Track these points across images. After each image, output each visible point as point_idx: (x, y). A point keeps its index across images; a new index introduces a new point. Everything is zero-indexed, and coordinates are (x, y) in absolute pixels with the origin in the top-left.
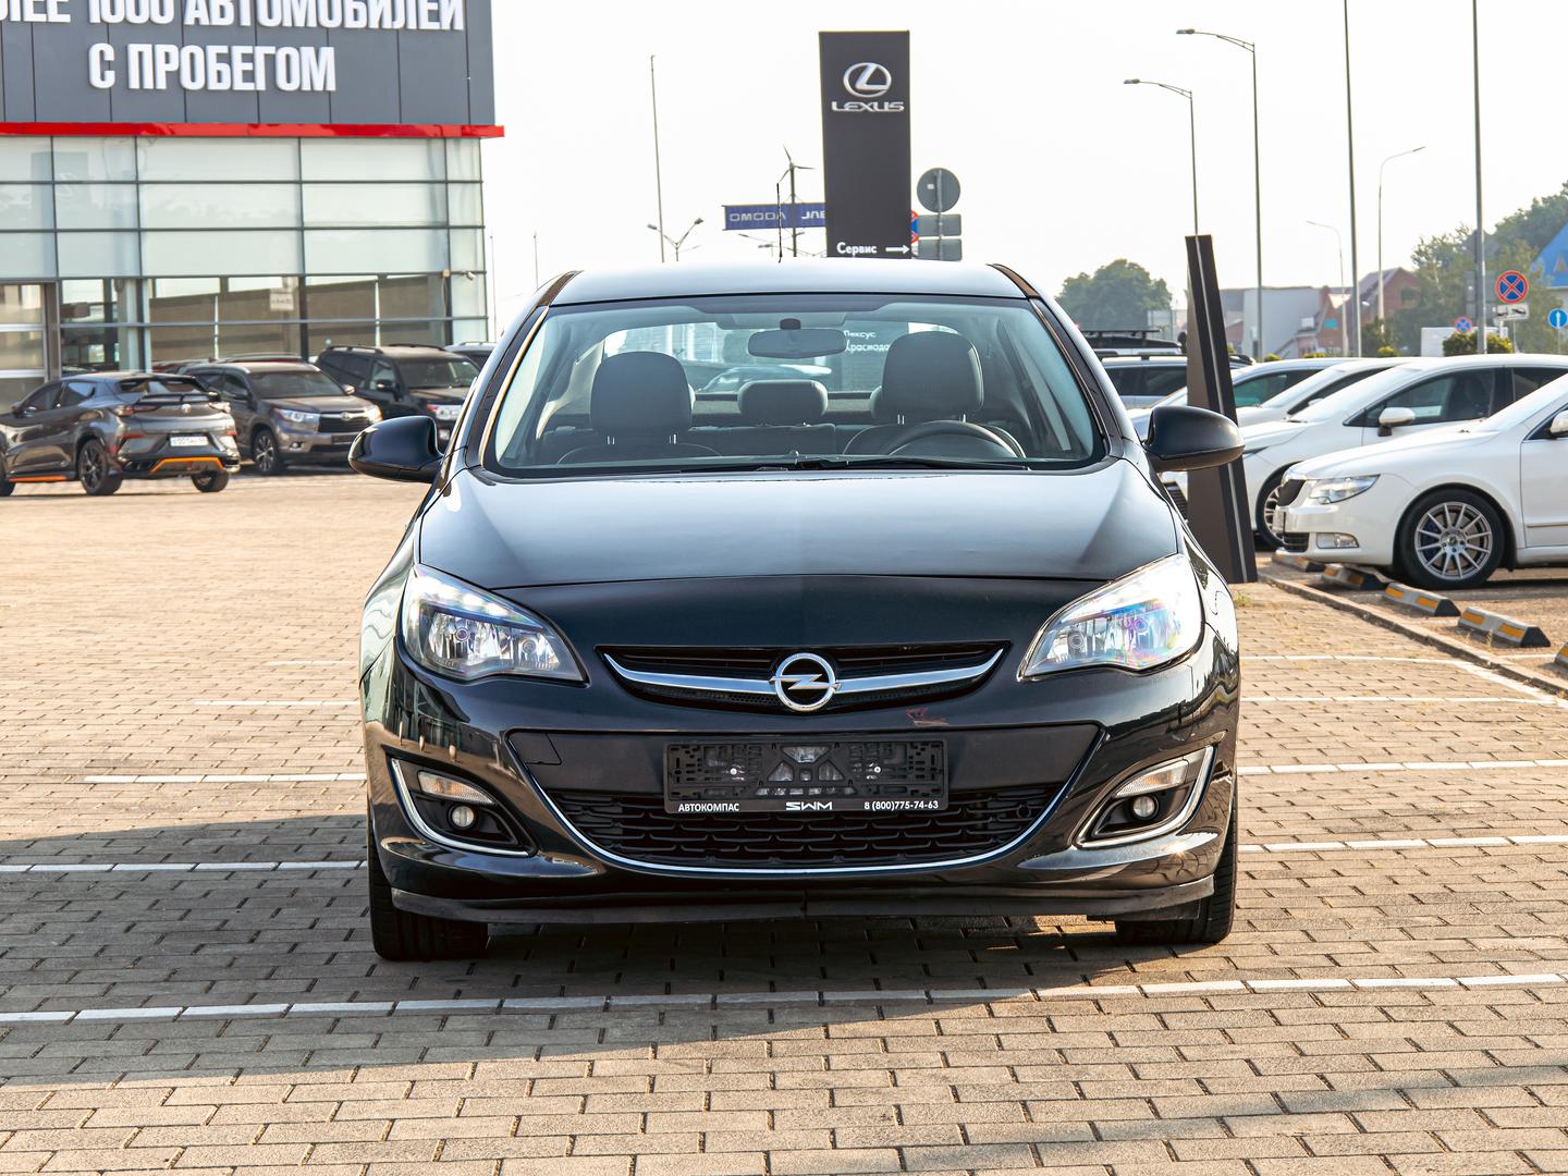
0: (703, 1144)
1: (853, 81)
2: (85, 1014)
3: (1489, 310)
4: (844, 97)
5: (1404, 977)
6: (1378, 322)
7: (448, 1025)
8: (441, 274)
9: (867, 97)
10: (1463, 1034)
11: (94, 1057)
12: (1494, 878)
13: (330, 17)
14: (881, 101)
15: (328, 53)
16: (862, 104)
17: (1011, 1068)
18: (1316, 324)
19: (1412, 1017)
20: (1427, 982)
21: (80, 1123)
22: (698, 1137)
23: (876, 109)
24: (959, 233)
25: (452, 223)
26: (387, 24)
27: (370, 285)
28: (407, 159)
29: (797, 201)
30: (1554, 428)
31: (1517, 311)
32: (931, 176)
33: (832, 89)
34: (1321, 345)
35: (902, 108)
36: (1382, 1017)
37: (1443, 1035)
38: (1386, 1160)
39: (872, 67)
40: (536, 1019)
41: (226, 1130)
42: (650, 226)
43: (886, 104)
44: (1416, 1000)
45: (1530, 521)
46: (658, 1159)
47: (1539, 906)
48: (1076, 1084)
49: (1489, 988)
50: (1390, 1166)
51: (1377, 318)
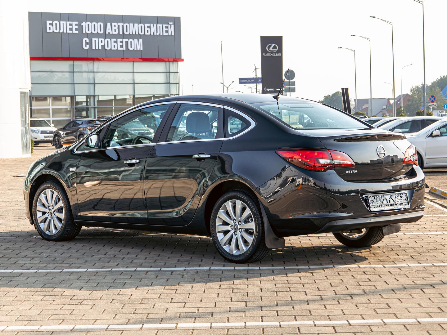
0: (201, 300)
1: (269, 49)
2: (65, 270)
3: (427, 104)
4: (267, 52)
5: (371, 265)
6: (401, 107)
7: (148, 274)
8: (168, 95)
9: (272, 52)
10: (381, 278)
11: (65, 280)
12: (398, 242)
13: (141, 32)
14: (275, 53)
15: (141, 41)
16: (271, 54)
17: (275, 284)
18: (386, 107)
19: (371, 274)
20: (376, 266)
21: (61, 294)
22: (201, 299)
23: (274, 55)
24: (295, 86)
25: (171, 83)
26: (155, 34)
27: (151, 97)
28: (160, 67)
29: (257, 77)
30: (433, 135)
31: (434, 105)
32: (288, 71)
33: (263, 50)
34: (388, 113)
35: (281, 55)
36: (364, 274)
37: (377, 278)
38: (356, 305)
39: (273, 45)
40: (168, 272)
41: (93, 296)
42: (221, 83)
43: (277, 54)
44: (373, 270)
45: (427, 157)
46: (191, 303)
47: (407, 249)
48: (289, 288)
49: (390, 267)
50: (357, 306)
51: (401, 106)
